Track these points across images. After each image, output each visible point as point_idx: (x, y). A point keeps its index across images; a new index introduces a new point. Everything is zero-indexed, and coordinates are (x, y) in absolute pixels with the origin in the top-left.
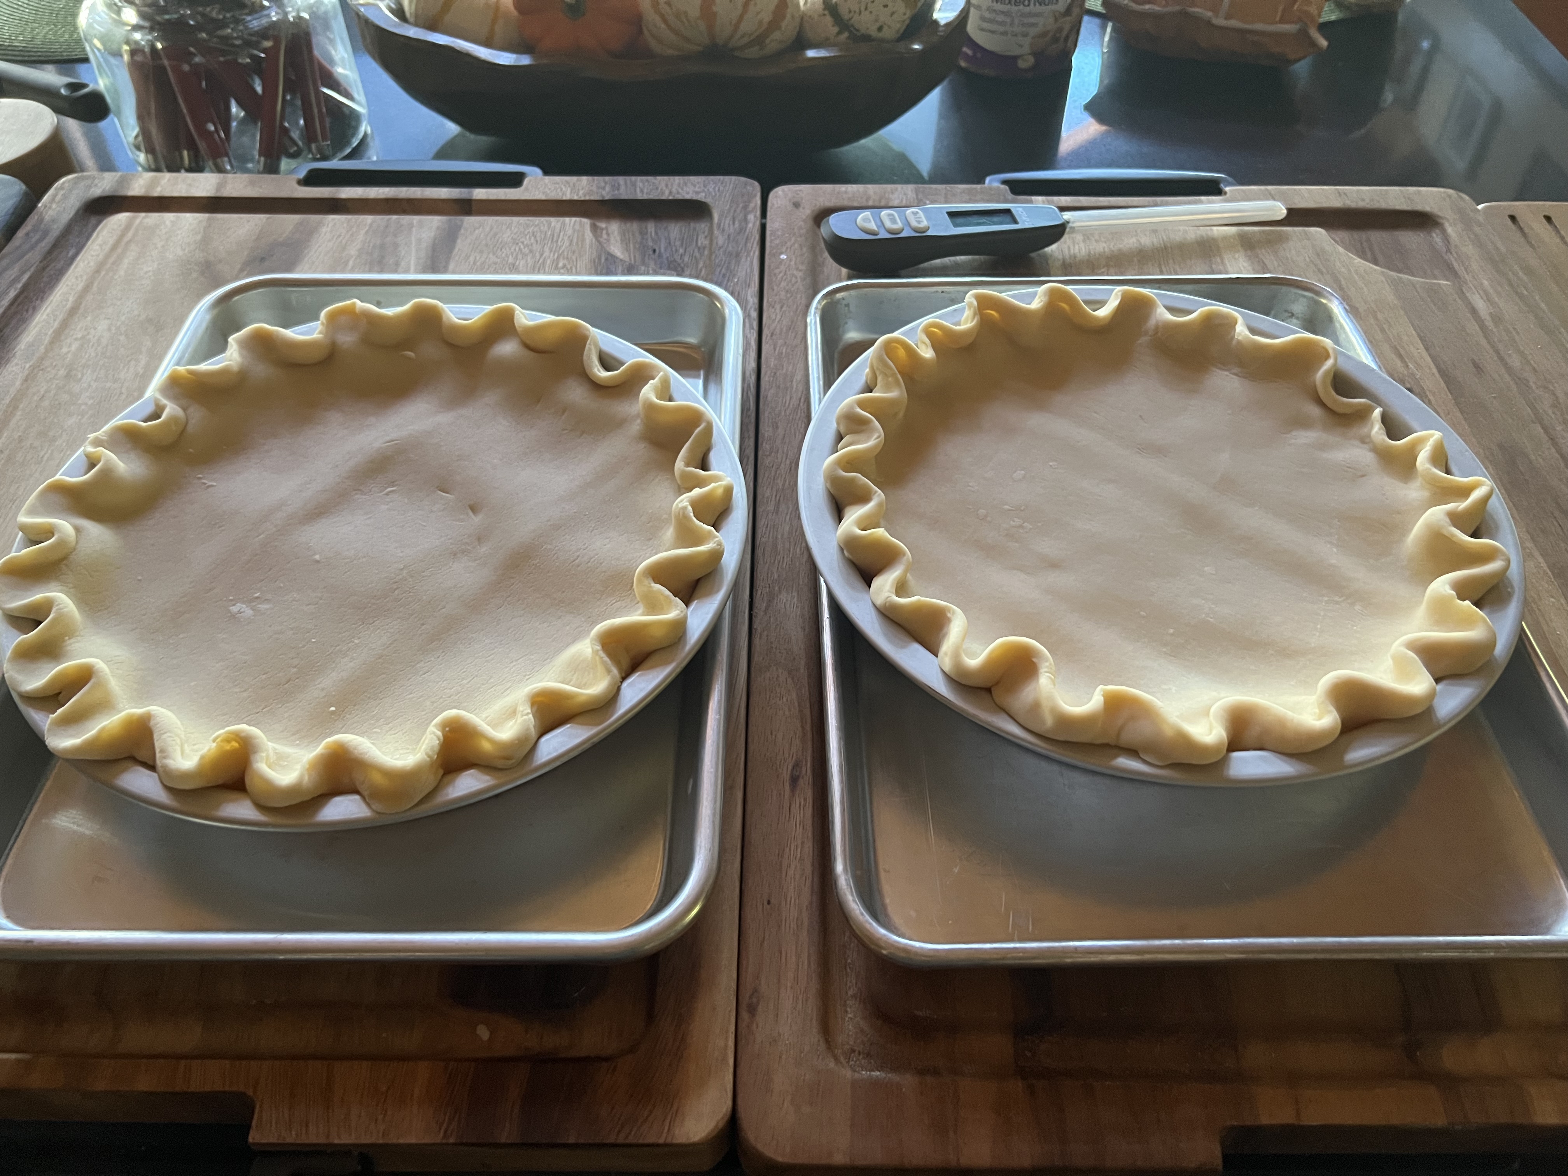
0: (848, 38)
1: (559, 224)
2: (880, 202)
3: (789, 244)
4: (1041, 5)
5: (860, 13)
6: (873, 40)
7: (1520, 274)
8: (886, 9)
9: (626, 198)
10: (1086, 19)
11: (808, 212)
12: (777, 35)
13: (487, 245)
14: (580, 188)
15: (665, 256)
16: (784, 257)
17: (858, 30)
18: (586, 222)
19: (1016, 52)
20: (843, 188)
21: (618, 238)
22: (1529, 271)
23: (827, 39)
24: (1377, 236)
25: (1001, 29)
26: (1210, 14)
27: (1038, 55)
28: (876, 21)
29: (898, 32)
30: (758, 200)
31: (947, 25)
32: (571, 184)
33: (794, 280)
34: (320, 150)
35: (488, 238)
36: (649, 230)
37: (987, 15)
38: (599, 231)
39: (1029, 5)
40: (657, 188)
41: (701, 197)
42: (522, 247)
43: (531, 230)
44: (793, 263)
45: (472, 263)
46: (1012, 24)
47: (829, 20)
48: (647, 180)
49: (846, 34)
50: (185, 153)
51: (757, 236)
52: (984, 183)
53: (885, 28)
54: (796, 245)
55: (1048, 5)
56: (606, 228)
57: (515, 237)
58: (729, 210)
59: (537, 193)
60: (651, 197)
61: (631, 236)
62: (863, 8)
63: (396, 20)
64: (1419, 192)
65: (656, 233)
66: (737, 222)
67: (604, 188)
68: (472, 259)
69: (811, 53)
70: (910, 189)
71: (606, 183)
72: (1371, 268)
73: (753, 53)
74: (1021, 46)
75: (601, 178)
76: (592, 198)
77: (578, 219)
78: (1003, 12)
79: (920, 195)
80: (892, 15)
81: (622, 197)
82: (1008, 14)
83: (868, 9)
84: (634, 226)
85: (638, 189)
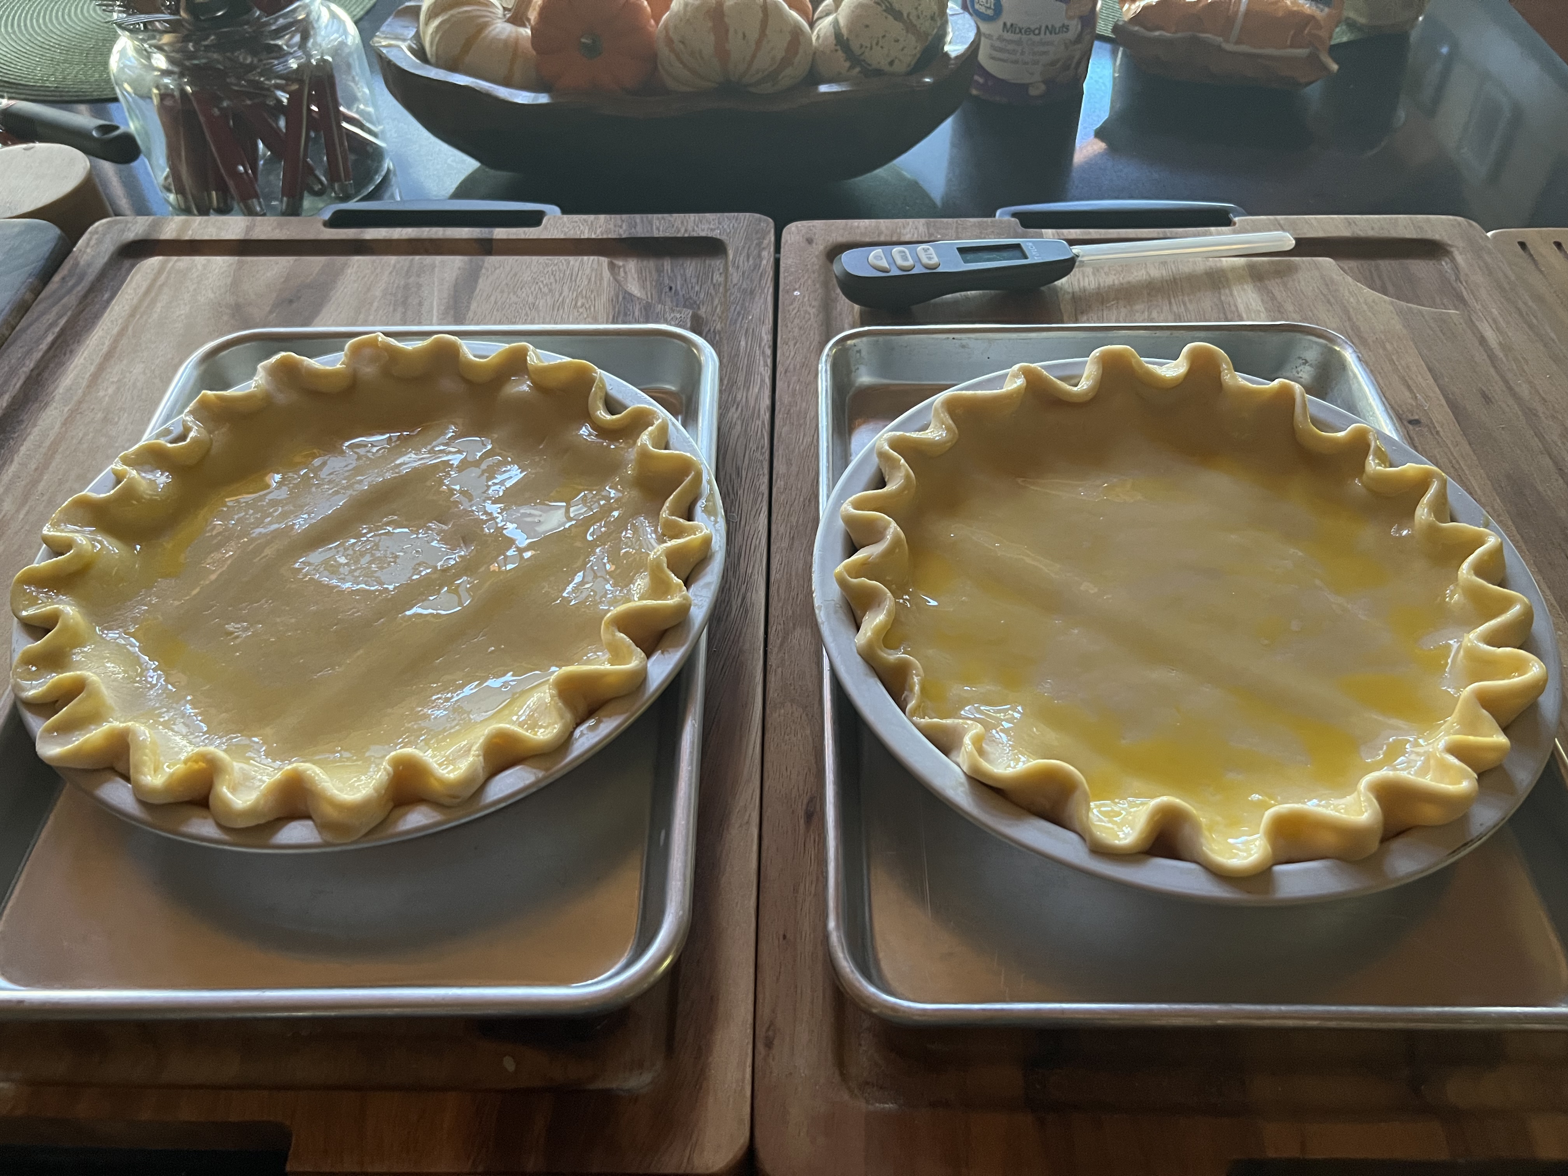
0: (860, 72)
1: (577, 264)
2: (892, 236)
3: (802, 280)
4: (1051, 33)
5: (871, 48)
6: (885, 74)
7: (1530, 303)
8: (896, 43)
9: (643, 236)
10: (1097, 44)
11: (821, 248)
12: (789, 71)
13: (507, 284)
14: (598, 226)
15: (681, 294)
16: (797, 293)
17: (869, 65)
18: (604, 260)
19: (1027, 80)
20: (856, 223)
21: (636, 276)
22: (1539, 299)
23: (840, 73)
24: (1385, 265)
25: (1012, 57)
26: (1221, 39)
27: (1049, 82)
28: (888, 55)
29: (909, 65)
30: (772, 237)
31: (957, 57)
32: (589, 223)
33: (807, 316)
34: (343, 189)
35: (509, 278)
36: (665, 268)
37: (998, 44)
38: (616, 268)
39: (1039, 34)
40: (673, 226)
41: (716, 234)
42: (542, 286)
43: (550, 269)
44: (806, 299)
45: (493, 302)
46: (1023, 53)
47: (840, 53)
48: (663, 218)
49: (857, 70)
50: (214, 193)
51: (770, 273)
52: (995, 216)
53: (897, 61)
54: (810, 282)
55: (1058, 33)
56: (624, 266)
57: (535, 276)
58: (744, 247)
59: (556, 232)
60: (667, 235)
61: (648, 273)
62: (874, 44)
63: (418, 61)
64: (1428, 219)
65: (672, 271)
66: (751, 259)
67: (621, 227)
68: (493, 299)
69: (823, 88)
70: (921, 224)
71: (623, 221)
72: (1381, 298)
73: (766, 88)
74: (1032, 74)
75: (618, 216)
76: (610, 236)
77: (596, 258)
78: (1013, 42)
79: (932, 230)
80: (902, 50)
81: (639, 235)
82: (1019, 43)
83: (880, 44)
84: (651, 264)
85: (654, 227)
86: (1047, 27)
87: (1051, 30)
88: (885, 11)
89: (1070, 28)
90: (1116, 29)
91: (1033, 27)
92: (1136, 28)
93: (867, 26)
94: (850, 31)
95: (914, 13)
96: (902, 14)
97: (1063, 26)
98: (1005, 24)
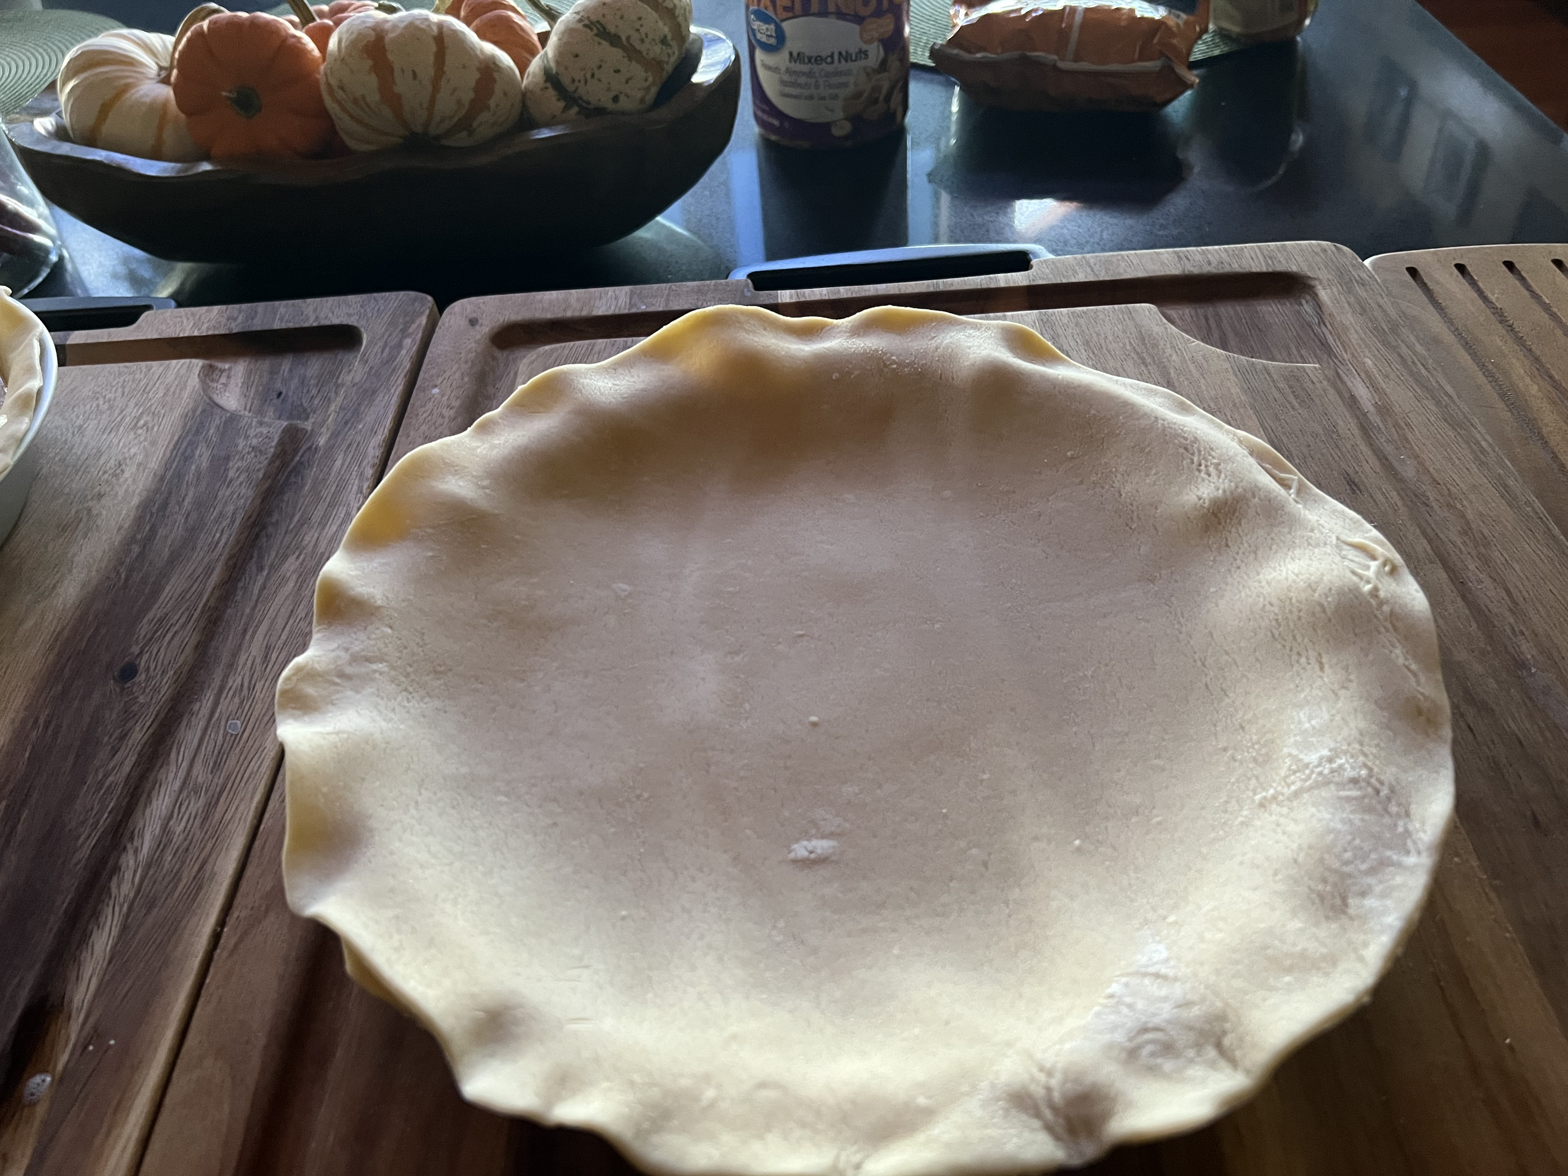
0: (579, 113)
1: (161, 369)
3: (448, 374)
4: (846, 61)
5: (586, 82)
6: (611, 113)
8: (616, 75)
9: (259, 328)
10: (912, 73)
11: (487, 330)
12: (484, 117)
14: (205, 320)
15: (290, 400)
16: (436, 391)
17: (588, 103)
18: (197, 364)
19: (825, 117)
21: (240, 382)
22: (1432, 342)
23: (554, 117)
24: (1227, 309)
25: (806, 92)
26: (1056, 57)
27: (856, 119)
28: (609, 90)
29: (642, 100)
30: (425, 320)
31: (708, 85)
33: (440, 421)
36: (283, 367)
37: (786, 78)
38: (214, 373)
39: (832, 62)
40: (302, 314)
41: (352, 321)
42: (98, 403)
43: (118, 379)
44: (445, 398)
46: (817, 86)
47: (551, 93)
48: (293, 305)
49: (575, 109)
53: (622, 98)
54: (458, 375)
55: (856, 60)
56: (226, 369)
57: (98, 390)
58: (383, 334)
59: (145, 331)
60: (289, 325)
61: (258, 376)
62: (589, 76)
65: (291, 370)
66: (387, 349)
67: (235, 319)
69: (539, 134)
70: (624, 292)
71: (240, 311)
72: (1214, 352)
73: (461, 140)
74: (832, 111)
75: (238, 306)
76: (217, 332)
77: (188, 361)
78: (804, 74)
79: (635, 299)
80: (627, 82)
81: (254, 329)
82: (810, 74)
83: (596, 76)
84: (265, 365)
85: (278, 316)
86: (840, 53)
87: (846, 57)
88: (596, 35)
89: (870, 54)
90: (934, 53)
91: (824, 54)
92: (956, 51)
93: (577, 56)
94: (558, 63)
95: (635, 37)
96: (619, 37)
97: (860, 51)
98: (791, 54)
